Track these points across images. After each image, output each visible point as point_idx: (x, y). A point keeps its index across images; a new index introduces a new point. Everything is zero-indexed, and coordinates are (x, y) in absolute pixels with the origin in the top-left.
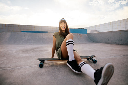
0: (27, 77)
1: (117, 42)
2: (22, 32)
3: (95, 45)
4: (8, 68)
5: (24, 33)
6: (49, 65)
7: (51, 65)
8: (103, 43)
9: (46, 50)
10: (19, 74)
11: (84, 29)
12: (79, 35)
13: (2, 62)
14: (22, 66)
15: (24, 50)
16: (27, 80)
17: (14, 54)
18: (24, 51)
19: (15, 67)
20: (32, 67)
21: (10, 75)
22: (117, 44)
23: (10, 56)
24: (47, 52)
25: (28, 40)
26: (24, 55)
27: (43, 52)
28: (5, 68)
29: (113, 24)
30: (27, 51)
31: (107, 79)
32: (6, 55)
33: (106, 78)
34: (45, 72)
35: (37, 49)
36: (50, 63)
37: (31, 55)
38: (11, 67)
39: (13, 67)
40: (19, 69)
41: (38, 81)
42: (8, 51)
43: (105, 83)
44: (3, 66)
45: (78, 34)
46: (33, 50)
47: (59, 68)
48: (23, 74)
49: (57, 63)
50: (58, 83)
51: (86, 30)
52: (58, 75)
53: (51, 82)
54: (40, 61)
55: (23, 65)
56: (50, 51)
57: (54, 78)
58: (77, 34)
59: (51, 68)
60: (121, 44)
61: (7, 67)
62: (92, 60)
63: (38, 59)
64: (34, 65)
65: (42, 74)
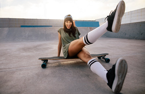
0: (31, 79)
1: (137, 37)
2: (21, 27)
3: (109, 40)
4: (9, 69)
5: (24, 28)
6: (55, 65)
7: (57, 65)
8: (119, 38)
9: (50, 48)
10: (22, 76)
11: (96, 21)
12: (90, 29)
13: (1, 62)
14: (24, 67)
15: (24, 48)
16: (30, 83)
17: (14, 53)
18: (25, 50)
19: (16, 68)
20: (35, 68)
21: (11, 77)
22: (136, 39)
23: (9, 56)
24: (52, 50)
25: (29, 36)
26: (25, 54)
27: (47, 50)
28: (5, 69)
29: (131, 14)
30: (28, 49)
31: (122, 77)
32: (4, 54)
33: (120, 77)
34: (50, 73)
35: (40, 47)
36: (56, 63)
37: (33, 54)
38: (12, 68)
39: (14, 68)
40: (21, 70)
41: (43, 83)
42: (7, 50)
43: (120, 83)
44: (2, 67)
45: (88, 28)
46: (36, 48)
47: (66, 68)
48: (25, 76)
49: (64, 63)
50: (66, 85)
51: (98, 22)
52: (67, 76)
53: (59, 85)
54: (42, 60)
55: (25, 65)
56: (55, 48)
57: (61, 79)
58: (86, 27)
59: (57, 68)
60: (141, 39)
61: (7, 68)
62: (105, 59)
63: (40, 59)
64: (38, 65)
65: (48, 75)
